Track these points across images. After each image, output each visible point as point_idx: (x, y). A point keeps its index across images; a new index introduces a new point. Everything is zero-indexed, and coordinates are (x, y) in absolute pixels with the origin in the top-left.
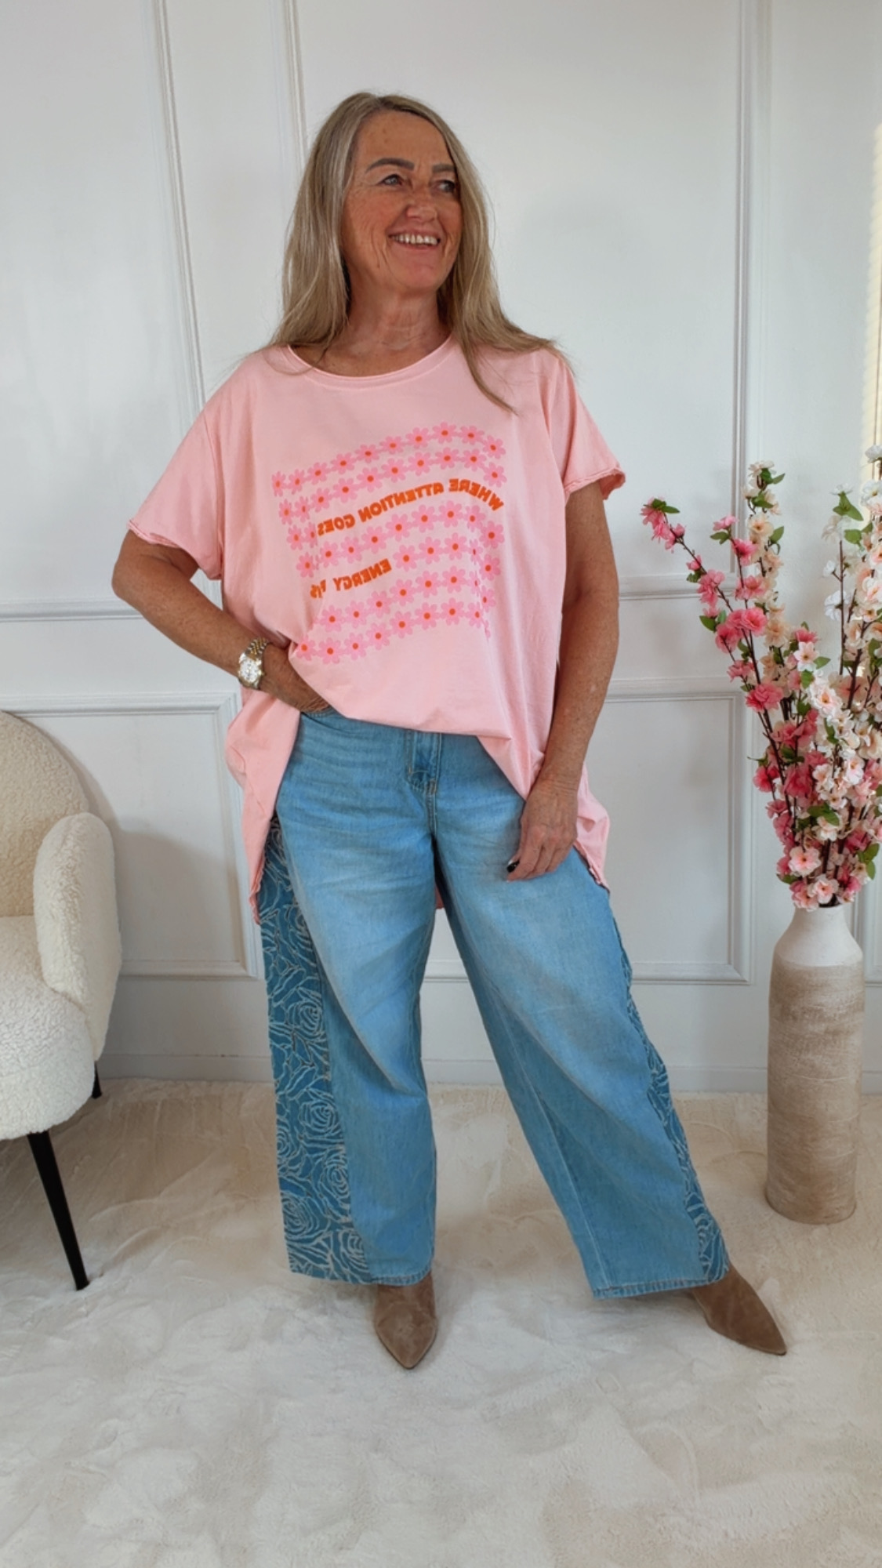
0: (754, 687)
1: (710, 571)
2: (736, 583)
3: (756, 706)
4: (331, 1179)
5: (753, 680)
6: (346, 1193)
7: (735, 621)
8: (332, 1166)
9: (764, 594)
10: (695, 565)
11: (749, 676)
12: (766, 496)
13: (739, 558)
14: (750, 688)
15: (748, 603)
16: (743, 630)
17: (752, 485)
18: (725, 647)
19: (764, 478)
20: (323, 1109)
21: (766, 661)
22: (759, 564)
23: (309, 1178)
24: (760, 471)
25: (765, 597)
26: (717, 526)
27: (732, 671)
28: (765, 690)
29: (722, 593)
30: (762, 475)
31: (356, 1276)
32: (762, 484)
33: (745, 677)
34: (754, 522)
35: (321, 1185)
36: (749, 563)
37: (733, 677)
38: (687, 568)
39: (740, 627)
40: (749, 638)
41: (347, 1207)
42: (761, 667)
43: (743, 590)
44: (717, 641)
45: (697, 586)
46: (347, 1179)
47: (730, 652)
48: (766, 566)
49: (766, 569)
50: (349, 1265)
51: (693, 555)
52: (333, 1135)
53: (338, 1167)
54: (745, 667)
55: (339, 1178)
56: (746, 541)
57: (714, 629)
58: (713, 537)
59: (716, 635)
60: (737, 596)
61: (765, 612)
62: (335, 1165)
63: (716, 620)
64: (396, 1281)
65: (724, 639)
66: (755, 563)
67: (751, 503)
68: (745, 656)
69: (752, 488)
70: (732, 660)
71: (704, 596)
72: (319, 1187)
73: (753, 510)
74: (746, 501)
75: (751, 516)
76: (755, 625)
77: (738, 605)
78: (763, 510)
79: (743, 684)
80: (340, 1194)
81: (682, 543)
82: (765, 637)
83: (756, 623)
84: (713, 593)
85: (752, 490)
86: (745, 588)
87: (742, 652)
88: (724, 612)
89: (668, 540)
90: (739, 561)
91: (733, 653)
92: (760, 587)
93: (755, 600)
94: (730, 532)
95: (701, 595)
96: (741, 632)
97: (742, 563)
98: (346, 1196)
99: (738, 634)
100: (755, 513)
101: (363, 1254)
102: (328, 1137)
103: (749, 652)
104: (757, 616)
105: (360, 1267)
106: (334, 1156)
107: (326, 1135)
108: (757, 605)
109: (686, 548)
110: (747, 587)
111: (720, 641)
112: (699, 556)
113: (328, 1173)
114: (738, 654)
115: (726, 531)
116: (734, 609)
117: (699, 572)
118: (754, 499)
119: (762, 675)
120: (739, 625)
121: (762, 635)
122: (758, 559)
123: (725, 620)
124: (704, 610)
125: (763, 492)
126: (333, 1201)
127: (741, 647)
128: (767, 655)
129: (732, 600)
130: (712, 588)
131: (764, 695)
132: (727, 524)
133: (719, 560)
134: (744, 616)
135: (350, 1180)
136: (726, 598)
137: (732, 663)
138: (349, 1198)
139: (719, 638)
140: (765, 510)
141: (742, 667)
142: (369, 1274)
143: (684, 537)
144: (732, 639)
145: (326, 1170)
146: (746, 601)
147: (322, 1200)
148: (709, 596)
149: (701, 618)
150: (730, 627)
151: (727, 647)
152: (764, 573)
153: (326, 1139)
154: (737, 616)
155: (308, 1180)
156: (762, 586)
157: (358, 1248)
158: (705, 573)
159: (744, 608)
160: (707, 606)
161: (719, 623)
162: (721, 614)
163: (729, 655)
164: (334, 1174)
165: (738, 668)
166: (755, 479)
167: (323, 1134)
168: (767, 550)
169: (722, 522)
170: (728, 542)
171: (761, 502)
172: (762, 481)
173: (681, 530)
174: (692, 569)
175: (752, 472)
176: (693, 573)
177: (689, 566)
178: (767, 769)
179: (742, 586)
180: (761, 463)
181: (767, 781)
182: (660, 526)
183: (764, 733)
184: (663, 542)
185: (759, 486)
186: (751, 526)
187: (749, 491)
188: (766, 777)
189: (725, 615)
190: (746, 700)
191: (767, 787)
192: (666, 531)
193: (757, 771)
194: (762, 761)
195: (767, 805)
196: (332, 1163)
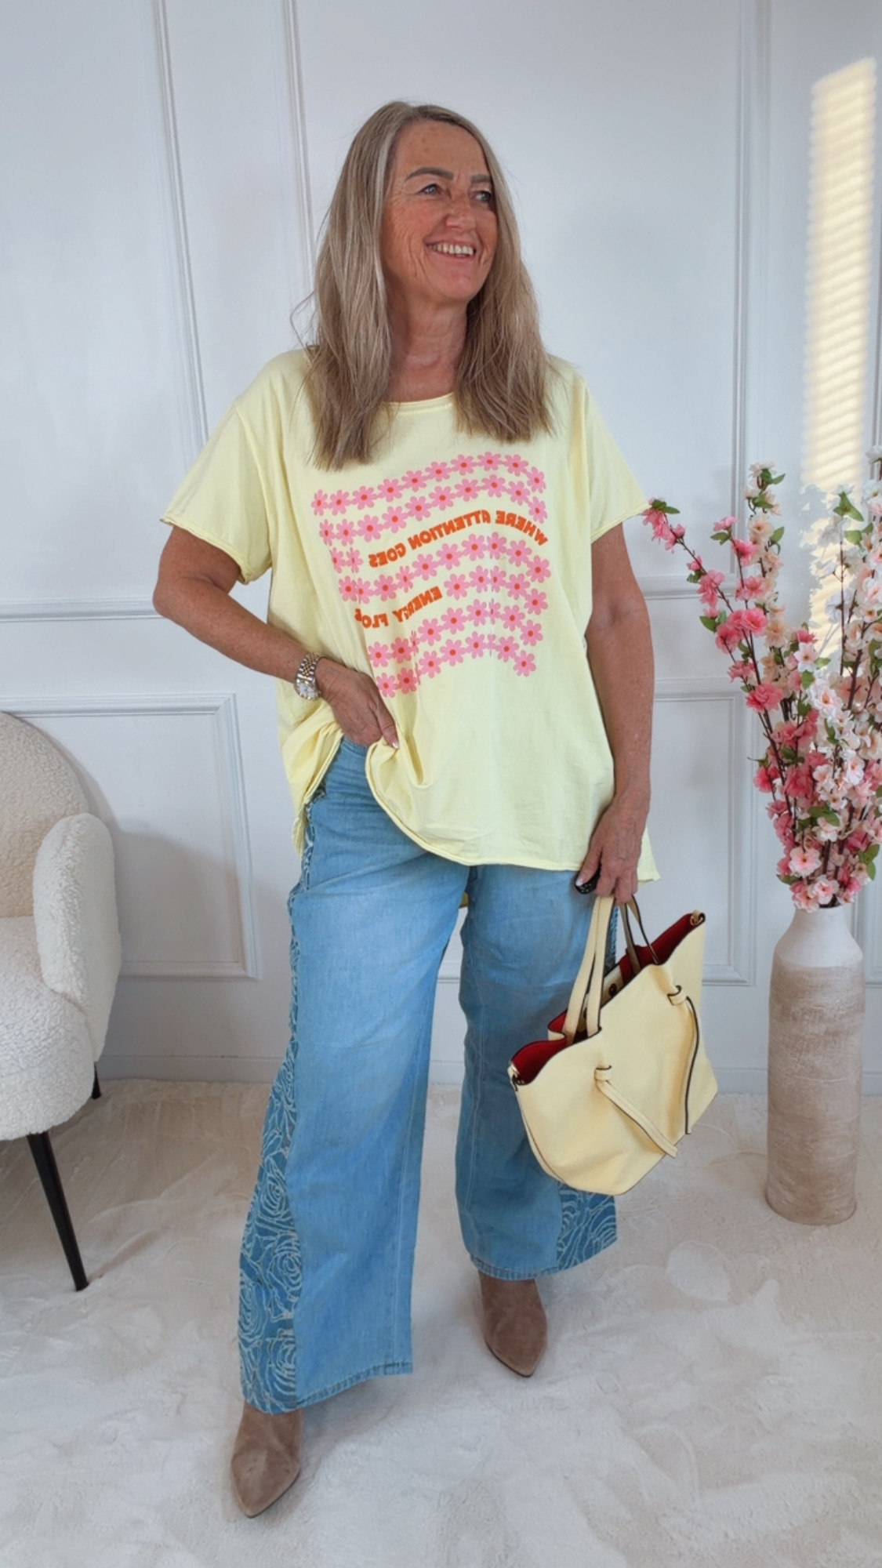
3: (757, 707)
4: (281, 1268)
6: (298, 1284)
8: (283, 1254)
20: (274, 1187)
35: (270, 1275)
41: (294, 1300)
46: (301, 1268)
52: (284, 1220)
53: (290, 1255)
55: (292, 1267)
62: (287, 1252)
72: (268, 1277)
80: (290, 1284)
89: (668, 541)
98: (298, 1288)
102: (278, 1222)
106: (286, 1242)
107: (277, 1219)
113: (278, 1261)
126: (283, 1295)
135: (304, 1268)
138: (300, 1290)
145: (276, 1259)
164: (285, 1262)
165: (738, 668)
167: (273, 1217)
177: (689, 566)
178: (767, 769)
179: (743, 586)
180: (761, 464)
181: (767, 781)
182: (660, 527)
183: (764, 734)
184: (663, 542)
185: (760, 487)
186: (751, 527)
187: (749, 491)
188: (766, 778)
189: (725, 616)
190: (746, 701)
191: (767, 787)
192: (666, 531)
193: (757, 772)
194: (762, 762)
195: (767, 806)
196: (282, 1251)
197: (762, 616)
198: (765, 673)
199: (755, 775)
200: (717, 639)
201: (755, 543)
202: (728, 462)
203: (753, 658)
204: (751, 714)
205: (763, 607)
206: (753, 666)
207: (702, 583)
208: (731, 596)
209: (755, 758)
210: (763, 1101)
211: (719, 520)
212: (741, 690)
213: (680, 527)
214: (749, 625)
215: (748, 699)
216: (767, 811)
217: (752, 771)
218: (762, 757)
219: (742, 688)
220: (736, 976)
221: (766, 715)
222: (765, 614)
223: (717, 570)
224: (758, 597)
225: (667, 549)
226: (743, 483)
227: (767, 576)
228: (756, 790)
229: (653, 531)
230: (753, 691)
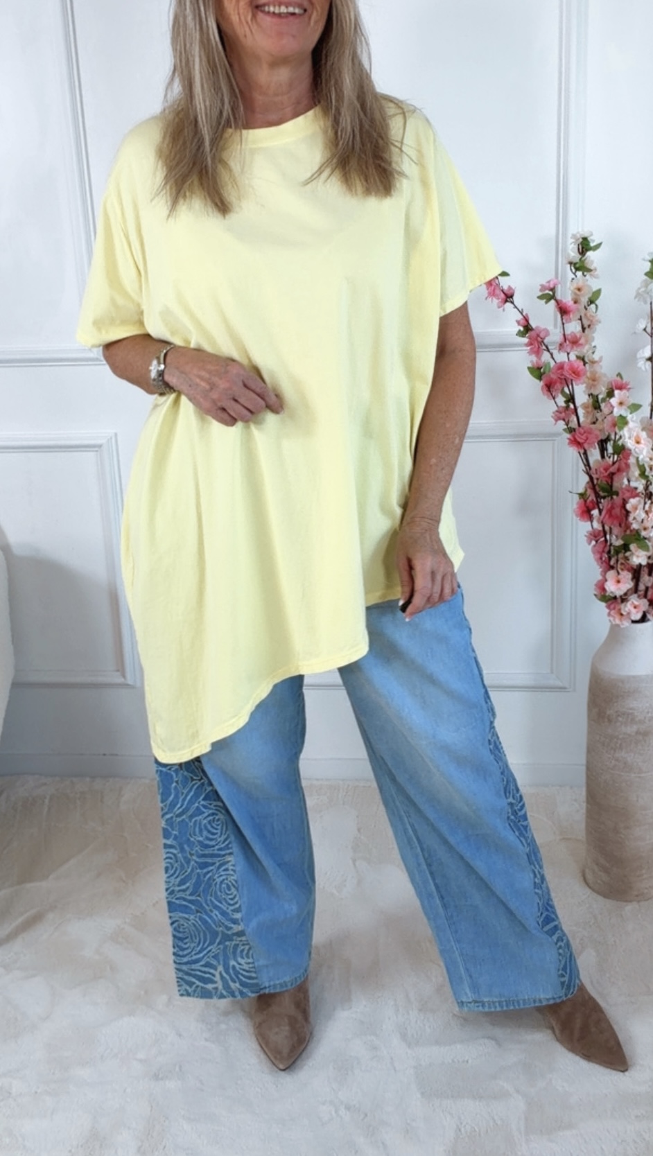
0: (574, 430)
1: (537, 327)
2: (559, 338)
3: (578, 447)
4: (221, 891)
5: (574, 424)
6: (236, 903)
7: (559, 371)
8: (221, 878)
9: (584, 348)
10: (523, 322)
11: (571, 419)
12: (586, 261)
13: (562, 316)
14: (571, 430)
15: (570, 355)
16: (565, 379)
17: (573, 252)
18: (549, 393)
19: (584, 246)
21: (585, 406)
22: (580, 322)
23: (199, 896)
24: (581, 240)
25: (585, 351)
26: (543, 288)
27: (556, 415)
28: (585, 432)
29: (547, 347)
30: (582, 243)
31: (245, 990)
32: (583, 251)
33: (567, 420)
34: (575, 285)
35: (211, 900)
36: (570, 321)
37: (556, 421)
38: (516, 324)
39: (563, 377)
40: (570, 387)
41: (238, 916)
42: (581, 412)
43: (565, 345)
44: (542, 389)
45: (525, 340)
46: (237, 889)
47: (554, 398)
48: (586, 323)
49: (586, 326)
50: (238, 978)
51: (522, 313)
52: (223, 846)
53: (227, 879)
54: (567, 412)
55: (229, 889)
56: (567, 299)
57: (540, 377)
58: (540, 298)
59: (541, 383)
60: (560, 349)
61: (585, 363)
62: (224, 877)
63: (542, 370)
64: (281, 985)
65: (549, 387)
66: (575, 320)
67: (573, 268)
68: (567, 402)
69: (573, 254)
70: (555, 406)
71: (531, 349)
72: (209, 902)
73: (574, 274)
74: (569, 266)
75: (573, 279)
76: (576, 375)
77: (561, 357)
78: (583, 274)
79: (566, 427)
80: (230, 904)
81: (512, 303)
82: (584, 385)
83: (577, 374)
84: (539, 347)
85: (574, 257)
86: (567, 342)
87: (564, 399)
88: (549, 363)
89: (500, 300)
90: (562, 319)
91: (556, 400)
92: (581, 342)
93: (576, 353)
94: (554, 293)
95: (529, 348)
96: (564, 381)
97: (564, 321)
98: (237, 906)
99: (561, 383)
100: (576, 276)
101: (253, 963)
102: (219, 850)
103: (571, 399)
104: (578, 367)
105: (250, 978)
106: (223, 868)
107: (217, 847)
108: (578, 357)
109: (516, 307)
110: (569, 341)
111: (545, 389)
112: (527, 315)
113: (218, 886)
114: (561, 400)
115: (551, 293)
116: (557, 361)
117: (527, 328)
118: (575, 264)
119: (582, 419)
120: (562, 375)
121: (582, 384)
122: (579, 317)
123: (549, 371)
124: (532, 362)
125: (583, 259)
126: (224, 913)
127: (563, 392)
128: (586, 401)
129: (555, 353)
130: (538, 342)
131: (584, 437)
132: (552, 286)
133: (545, 317)
134: (566, 367)
135: (240, 888)
136: (551, 351)
137: (556, 408)
138: (240, 906)
139: (545, 386)
140: (585, 273)
141: (565, 412)
142: (257, 985)
143: (515, 298)
144: (556, 387)
145: (216, 882)
146: (568, 354)
147: (213, 915)
148: (536, 349)
149: (529, 368)
150: (554, 377)
151: (551, 394)
152: (584, 329)
153: (216, 852)
154: (561, 367)
155: (198, 898)
156: (582, 341)
157: (248, 958)
158: (532, 329)
159: (567, 360)
160: (534, 358)
161: (544, 373)
162: (546, 366)
163: (553, 401)
164: (224, 886)
165: (561, 413)
166: (576, 247)
167: (213, 846)
168: (586, 309)
169: (547, 285)
170: (553, 302)
171: (580, 267)
172: (583, 248)
173: (511, 291)
174: (522, 326)
175: (573, 240)
176: (522, 329)
177: (518, 322)
178: (585, 501)
179: (565, 341)
180: (581, 233)
181: (586, 512)
182: (493, 287)
183: (583, 471)
184: (496, 301)
185: (580, 253)
186: (572, 288)
187: (571, 258)
188: (585, 509)
189: (550, 366)
190: (567, 441)
191: (586, 519)
192: (498, 292)
193: (578, 503)
194: (582, 495)
195: (586, 534)
196: (221, 876)
197: (583, 367)
198: (584, 417)
199: (575, 506)
200: (542, 386)
201: (575, 302)
202: (552, 232)
203: (574, 403)
204: (572, 453)
205: (583, 359)
206: (573, 411)
207: (530, 338)
208: (555, 349)
209: (575, 491)
210: (583, 793)
211: (544, 282)
212: (563, 432)
213: (510, 288)
214: (570, 374)
215: (569, 439)
216: (586, 538)
217: (573, 503)
218: (581, 490)
219: (564, 430)
220: (559, 683)
221: (585, 453)
222: (584, 365)
223: (543, 327)
224: (579, 350)
225: (499, 307)
226: (565, 249)
227: (586, 331)
228: (576, 520)
229: (487, 292)
230: (573, 433)
